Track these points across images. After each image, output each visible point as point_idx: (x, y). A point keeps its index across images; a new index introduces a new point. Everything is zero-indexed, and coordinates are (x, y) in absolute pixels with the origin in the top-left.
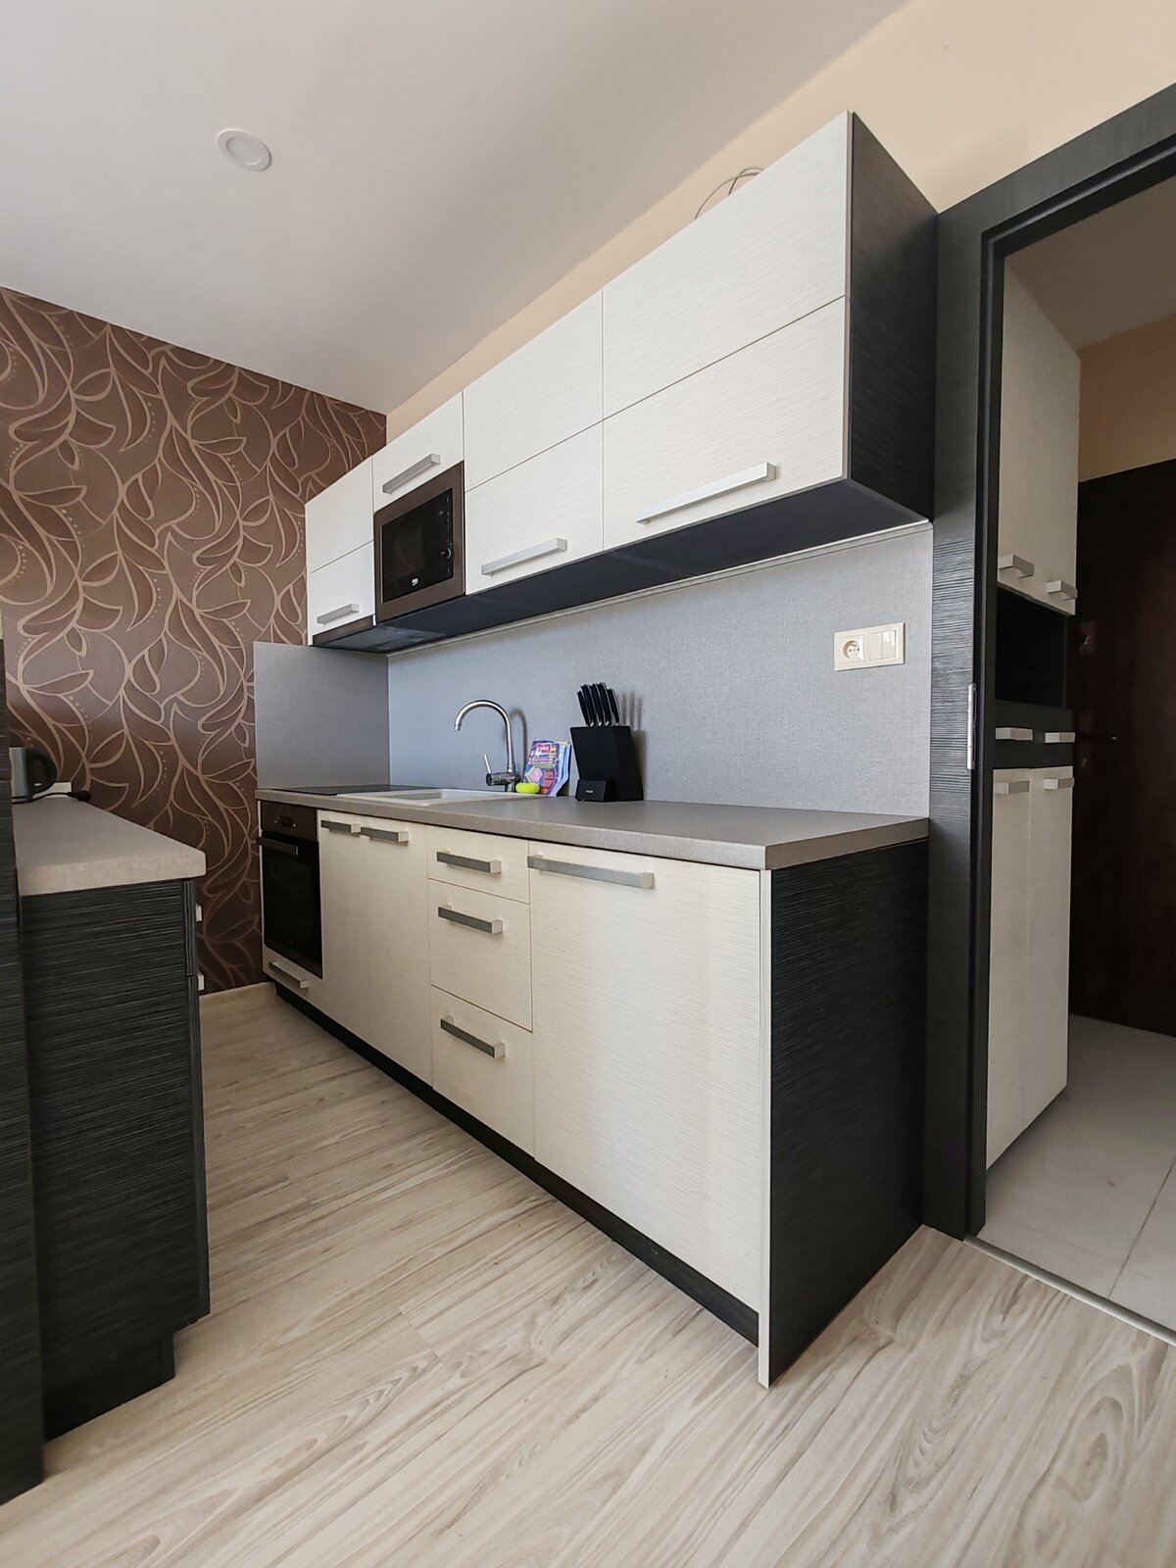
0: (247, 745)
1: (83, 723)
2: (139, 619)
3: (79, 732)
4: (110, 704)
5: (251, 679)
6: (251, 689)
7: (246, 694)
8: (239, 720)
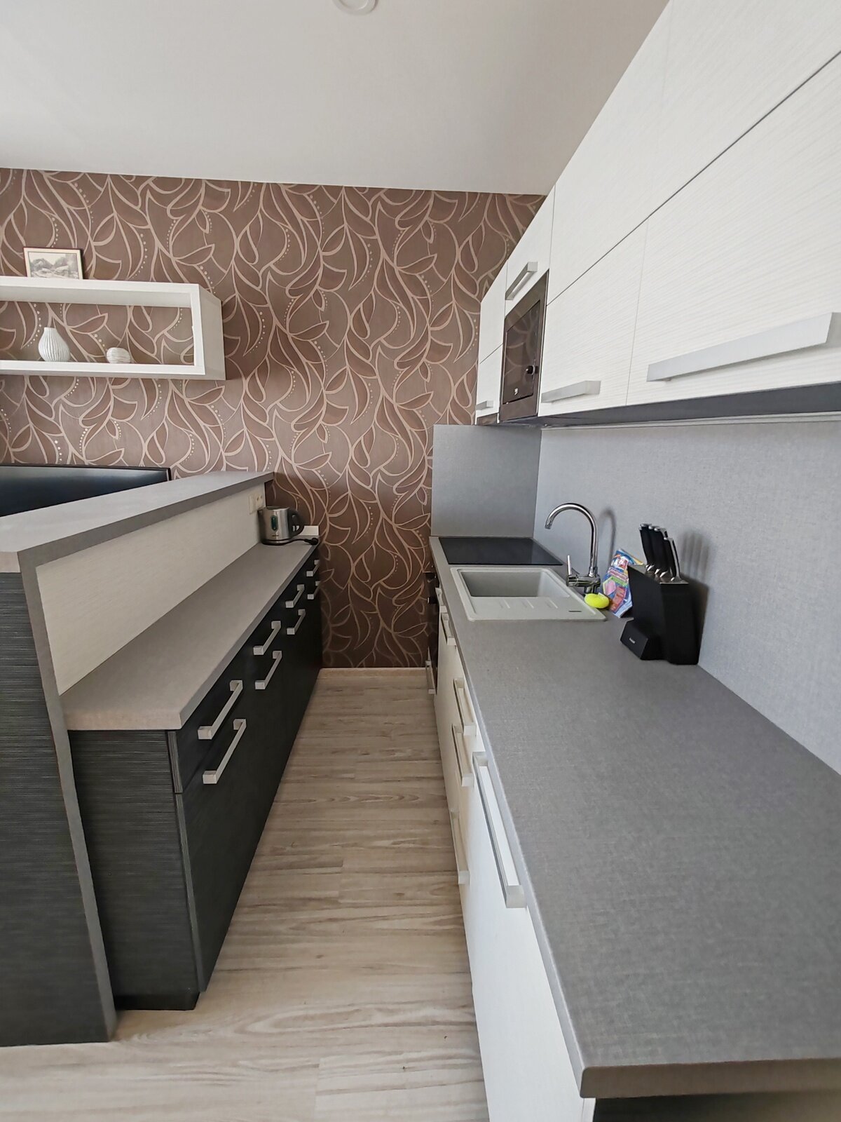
0: (425, 503)
1: (326, 488)
2: (359, 413)
3: (323, 493)
4: (341, 475)
5: (431, 454)
6: (430, 462)
7: (427, 465)
8: (421, 485)
